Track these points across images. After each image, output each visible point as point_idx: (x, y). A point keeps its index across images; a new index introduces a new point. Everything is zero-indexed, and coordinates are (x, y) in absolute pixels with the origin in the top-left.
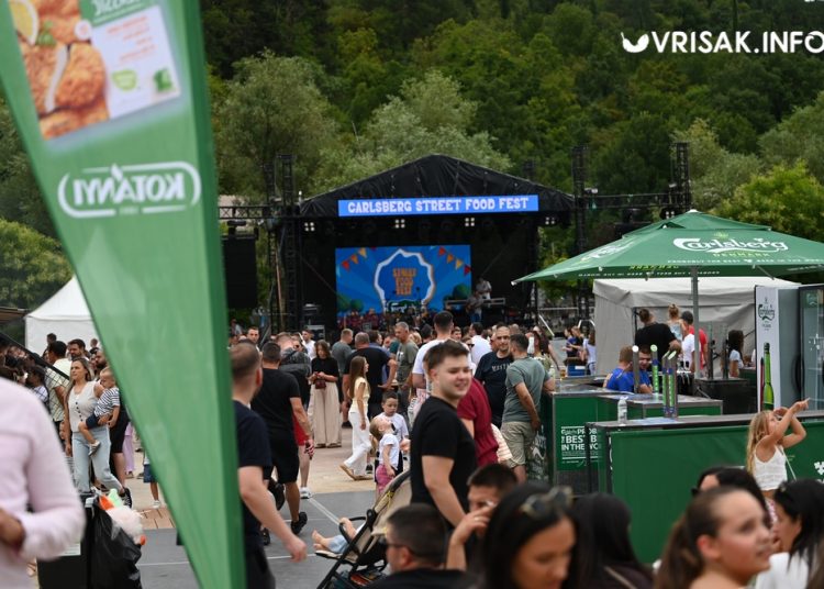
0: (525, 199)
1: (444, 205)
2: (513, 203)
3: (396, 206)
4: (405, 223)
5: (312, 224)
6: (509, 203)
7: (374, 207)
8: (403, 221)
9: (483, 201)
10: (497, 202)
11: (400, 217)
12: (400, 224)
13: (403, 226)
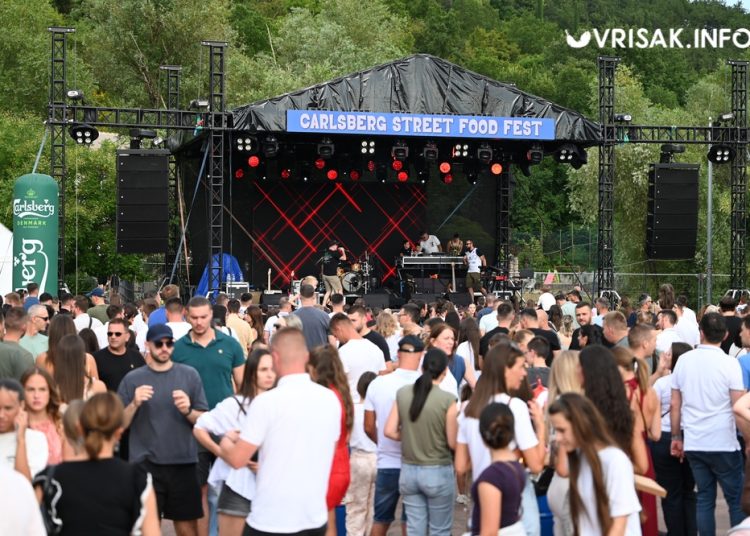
0: (537, 123)
1: (431, 125)
2: (521, 127)
3: (365, 122)
4: (375, 147)
5: (248, 141)
6: (516, 128)
7: (335, 122)
8: (372, 144)
9: (483, 122)
10: (501, 125)
11: (368, 138)
12: (368, 147)
13: (372, 151)
